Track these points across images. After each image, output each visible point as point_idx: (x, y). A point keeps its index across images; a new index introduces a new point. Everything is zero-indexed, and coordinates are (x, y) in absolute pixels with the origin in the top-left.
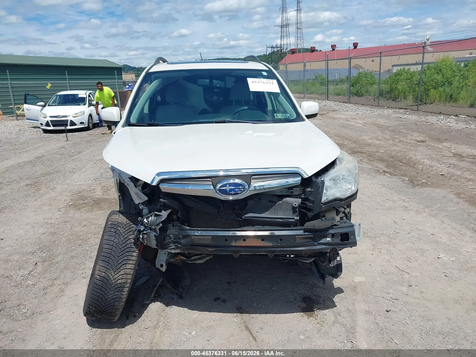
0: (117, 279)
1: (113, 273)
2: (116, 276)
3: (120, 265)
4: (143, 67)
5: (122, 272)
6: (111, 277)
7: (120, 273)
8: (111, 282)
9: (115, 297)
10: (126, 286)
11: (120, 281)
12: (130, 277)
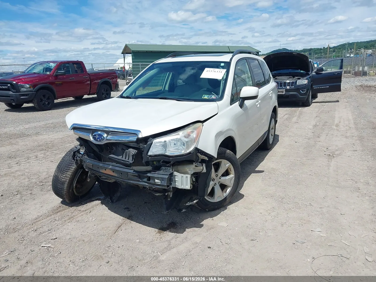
0: (62, 178)
1: (60, 175)
2: (61, 177)
3: (65, 171)
4: (298, 50)
5: (64, 175)
6: (59, 176)
7: (63, 176)
8: (59, 179)
9: (61, 187)
10: (66, 183)
11: (63, 180)
12: (68, 179)
